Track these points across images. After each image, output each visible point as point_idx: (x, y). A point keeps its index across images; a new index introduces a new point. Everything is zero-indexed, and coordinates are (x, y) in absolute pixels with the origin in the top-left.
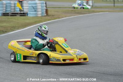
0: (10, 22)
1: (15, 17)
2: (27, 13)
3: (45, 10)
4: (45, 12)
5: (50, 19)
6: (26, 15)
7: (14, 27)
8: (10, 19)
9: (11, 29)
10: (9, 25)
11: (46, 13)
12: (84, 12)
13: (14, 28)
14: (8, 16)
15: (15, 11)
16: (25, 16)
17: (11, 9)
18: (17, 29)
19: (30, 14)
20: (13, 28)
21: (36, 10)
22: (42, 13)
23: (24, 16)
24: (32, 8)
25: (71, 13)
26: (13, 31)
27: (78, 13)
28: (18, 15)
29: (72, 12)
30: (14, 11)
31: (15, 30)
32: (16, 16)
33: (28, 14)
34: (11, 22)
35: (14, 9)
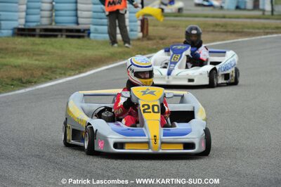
0: (38, 55)
1: (53, 40)
2: (89, 30)
3: (139, 23)
4: (139, 28)
5: (155, 47)
6: (86, 34)
7: (51, 68)
8: (37, 44)
9: (42, 74)
10: (37, 62)
11: (142, 30)
12: (251, 30)
13: (53, 72)
14: (34, 36)
15: (54, 23)
16: (83, 37)
17: (41, 17)
18: (61, 74)
19: (96, 31)
20: (50, 73)
22: (131, 30)
23: (79, 37)
24: (103, 14)
25: (213, 31)
27: (234, 32)
28: (62, 35)
29: (217, 29)
30: (51, 24)
32: (56, 36)
33: (89, 34)
34: (41, 55)
35: (51, 17)
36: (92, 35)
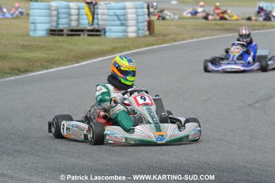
1: (77, 37)
2: (105, 30)
3: (146, 24)
4: (146, 28)
6: (102, 33)
8: (60, 42)
11: (149, 29)
13: (53, 63)
15: (80, 26)
16: (100, 35)
17: (70, 20)
18: (59, 64)
19: (110, 31)
21: (123, 22)
22: (139, 30)
23: (96, 35)
24: (116, 18)
25: (212, 29)
26: (47, 69)
28: (84, 34)
30: (78, 26)
31: (52, 68)
32: (79, 35)
33: (105, 32)
35: (78, 20)
36: (107, 34)
